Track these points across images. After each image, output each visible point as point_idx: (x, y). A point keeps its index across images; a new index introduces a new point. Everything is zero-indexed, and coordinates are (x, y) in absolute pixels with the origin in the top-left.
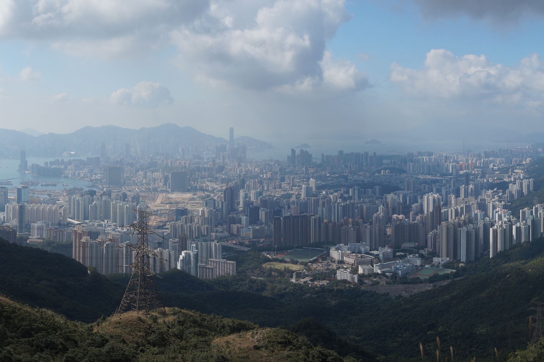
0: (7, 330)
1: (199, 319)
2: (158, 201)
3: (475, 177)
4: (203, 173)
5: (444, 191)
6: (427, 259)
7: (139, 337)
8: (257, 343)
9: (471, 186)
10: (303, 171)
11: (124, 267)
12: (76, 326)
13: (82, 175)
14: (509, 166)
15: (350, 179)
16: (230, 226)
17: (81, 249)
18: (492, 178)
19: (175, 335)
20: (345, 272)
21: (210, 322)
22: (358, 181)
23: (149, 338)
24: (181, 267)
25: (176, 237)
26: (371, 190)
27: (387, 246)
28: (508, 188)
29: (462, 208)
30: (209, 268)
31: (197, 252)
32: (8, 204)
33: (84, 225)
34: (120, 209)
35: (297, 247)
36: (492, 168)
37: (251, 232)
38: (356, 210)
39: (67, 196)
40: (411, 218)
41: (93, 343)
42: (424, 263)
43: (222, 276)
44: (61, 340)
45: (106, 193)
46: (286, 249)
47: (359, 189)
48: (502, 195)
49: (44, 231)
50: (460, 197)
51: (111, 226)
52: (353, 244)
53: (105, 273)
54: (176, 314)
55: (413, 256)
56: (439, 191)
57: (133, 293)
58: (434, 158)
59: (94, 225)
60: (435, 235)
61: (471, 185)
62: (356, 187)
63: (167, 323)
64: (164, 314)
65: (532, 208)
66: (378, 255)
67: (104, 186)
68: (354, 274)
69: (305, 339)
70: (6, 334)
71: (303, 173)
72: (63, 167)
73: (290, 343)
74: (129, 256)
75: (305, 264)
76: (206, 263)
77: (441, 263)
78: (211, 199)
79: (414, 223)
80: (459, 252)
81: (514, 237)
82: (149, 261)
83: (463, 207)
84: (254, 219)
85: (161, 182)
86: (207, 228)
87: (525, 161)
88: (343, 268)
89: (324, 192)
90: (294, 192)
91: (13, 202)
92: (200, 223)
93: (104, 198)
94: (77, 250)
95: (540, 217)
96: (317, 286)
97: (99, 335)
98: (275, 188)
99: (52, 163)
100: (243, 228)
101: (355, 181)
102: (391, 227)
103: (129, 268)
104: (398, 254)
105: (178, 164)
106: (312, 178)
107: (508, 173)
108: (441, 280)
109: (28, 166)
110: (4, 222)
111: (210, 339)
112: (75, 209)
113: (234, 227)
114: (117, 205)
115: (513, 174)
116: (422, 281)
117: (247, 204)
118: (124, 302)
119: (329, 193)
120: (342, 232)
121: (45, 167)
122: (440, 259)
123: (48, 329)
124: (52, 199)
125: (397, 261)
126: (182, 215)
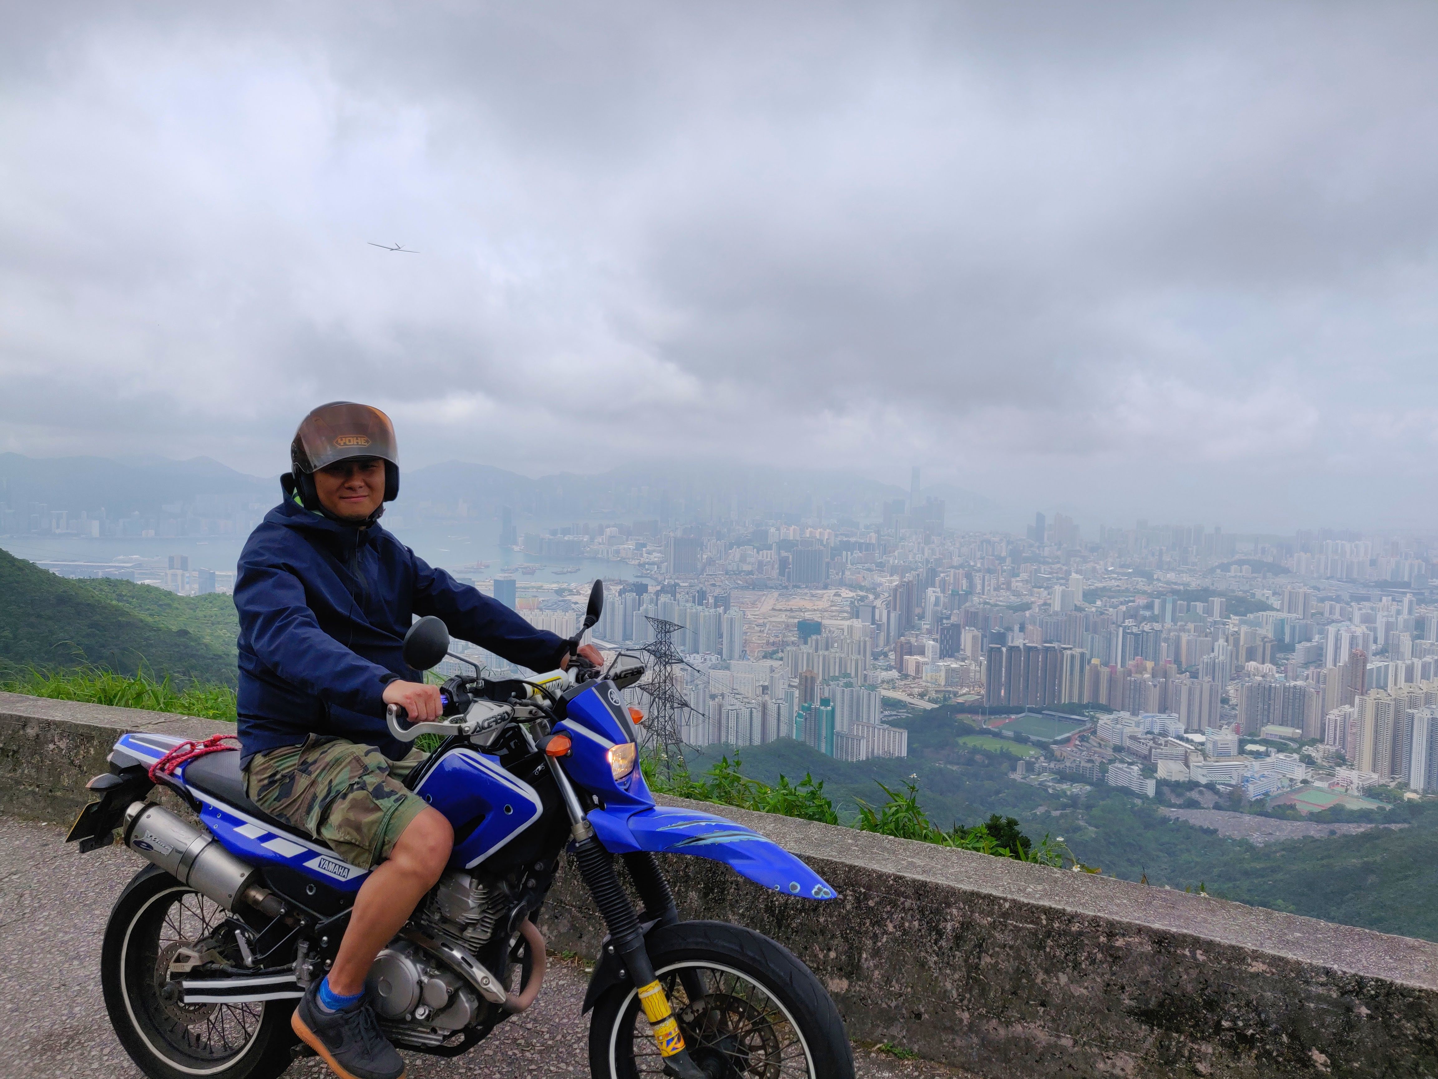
2: (768, 606)
4: (856, 554)
5: (1380, 621)
6: (1321, 768)
10: (1057, 558)
16: (902, 659)
20: (1126, 772)
24: (800, 736)
26: (1202, 604)
27: (1225, 726)
31: (833, 707)
37: (943, 673)
38: (1165, 645)
40: (1290, 674)
42: (1312, 776)
43: (878, 758)
45: (666, 589)
46: (1008, 711)
52: (1150, 715)
55: (1287, 756)
56: (1367, 620)
58: (1366, 545)
60: (1347, 717)
62: (1169, 598)
66: (1202, 744)
67: (665, 575)
68: (1146, 777)
71: (1058, 562)
77: (1356, 781)
78: (867, 605)
79: (1297, 685)
80: (1405, 766)
84: (950, 646)
85: (773, 568)
88: (1123, 761)
89: (1099, 603)
90: (1037, 598)
93: (662, 598)
96: (1065, 793)
98: (997, 588)
99: (564, 531)
100: (927, 663)
101: (1168, 583)
102: (1239, 686)
104: (1250, 747)
105: (808, 536)
106: (1077, 572)
108: (1351, 822)
109: (518, 536)
113: (911, 661)
116: (1301, 816)
117: (941, 617)
119: (1110, 605)
121: (552, 540)
122: (1355, 772)
124: (563, 600)
125: (1247, 763)
126: (811, 634)
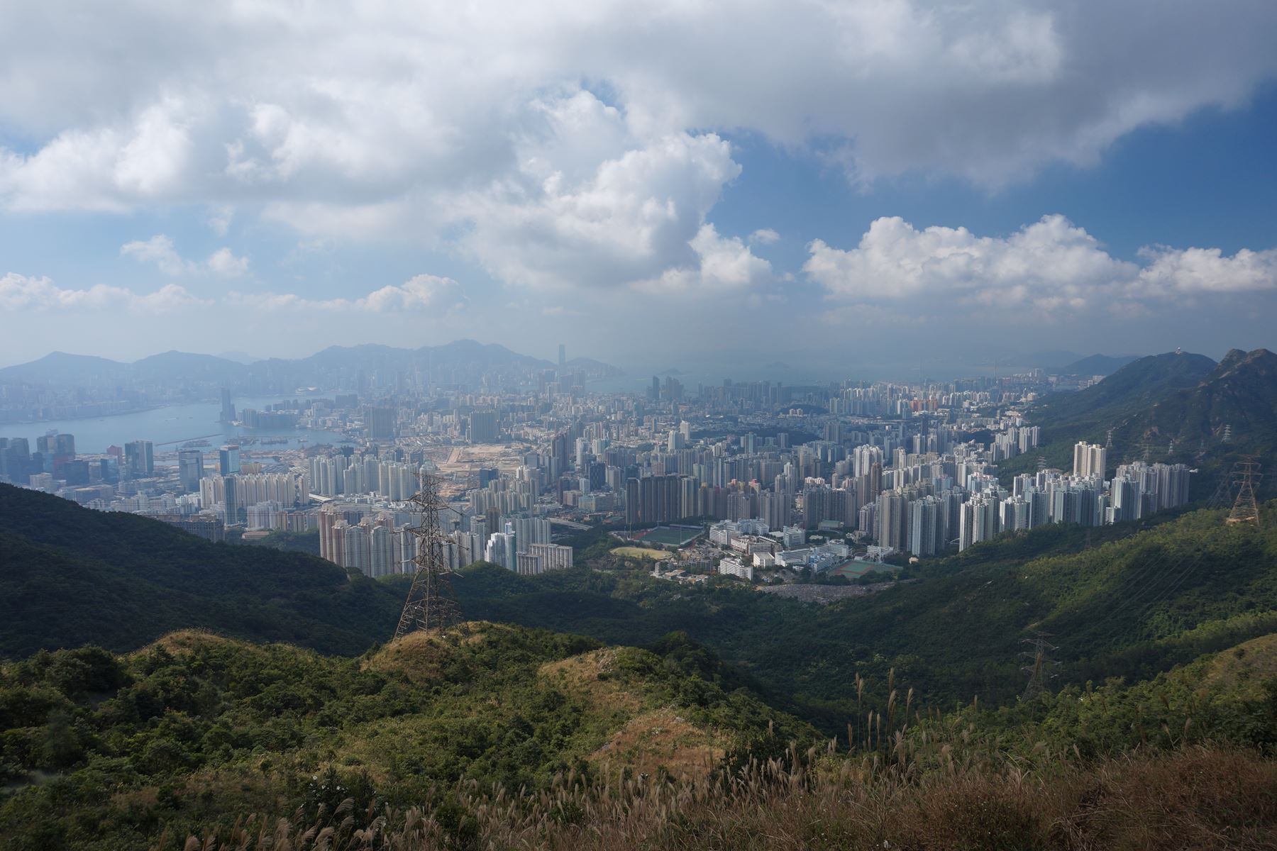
0: (218, 688)
1: (520, 637)
2: (453, 459)
3: (938, 422)
4: (520, 414)
5: (886, 443)
6: (858, 547)
7: (430, 671)
8: (603, 670)
9: (932, 437)
10: (670, 410)
11: (403, 564)
12: (332, 664)
13: (329, 424)
14: (997, 404)
15: (741, 422)
16: (562, 494)
17: (334, 540)
18: (967, 423)
19: (486, 664)
20: (732, 563)
21: (535, 640)
22: (753, 424)
23: (447, 671)
24: (492, 558)
25: (481, 514)
26: (773, 438)
27: (795, 524)
28: (994, 441)
29: (916, 471)
30: (531, 558)
31: (515, 534)
32: (204, 478)
33: (337, 502)
34: (392, 473)
35: (661, 524)
36: (967, 408)
37: (594, 502)
38: (751, 469)
39: (307, 458)
40: (834, 484)
41: (361, 688)
42: (853, 554)
43: (552, 570)
44: (310, 691)
45: (369, 451)
46: (645, 526)
47: (754, 437)
48: (983, 451)
49: (270, 517)
50: (912, 453)
51: (380, 501)
52: (745, 520)
53: (375, 575)
54: (485, 631)
55: (836, 541)
56: (878, 442)
57: (418, 603)
58: (873, 390)
59: (352, 501)
60: (872, 510)
61: (932, 434)
62: (750, 435)
63: (472, 645)
64: (467, 632)
65: (1035, 475)
66: (782, 538)
67: (366, 439)
68: (746, 566)
69: (674, 664)
70: (216, 695)
71: (671, 413)
72: (296, 412)
73: (650, 669)
74: (409, 545)
75: (674, 550)
76: (527, 550)
77: (880, 554)
78: (532, 454)
79: (839, 491)
80: (909, 540)
81: (1002, 520)
82: (441, 551)
83: (918, 469)
84: (597, 481)
85: (455, 429)
86: (528, 497)
87: (1026, 397)
88: (729, 556)
89: (702, 442)
90: (657, 441)
91: (213, 474)
92: (518, 490)
93: (367, 458)
94: (328, 543)
95: (1049, 490)
96: (691, 583)
97: (370, 674)
98: (628, 436)
99: (277, 407)
100: (582, 496)
101: (749, 424)
102: (802, 495)
103: (410, 565)
104: (813, 537)
105: (481, 402)
106: (684, 420)
107: (994, 416)
108: (880, 582)
109: (236, 413)
110: (199, 509)
111: (535, 666)
112: (320, 478)
113: (569, 495)
114: (388, 468)
115: (1003, 418)
116: (849, 582)
117: (588, 459)
118: (405, 618)
119: (708, 442)
120: (729, 501)
121: (267, 414)
122: (879, 548)
123: (287, 676)
124: (281, 465)
125: (812, 549)
126: (490, 479)
